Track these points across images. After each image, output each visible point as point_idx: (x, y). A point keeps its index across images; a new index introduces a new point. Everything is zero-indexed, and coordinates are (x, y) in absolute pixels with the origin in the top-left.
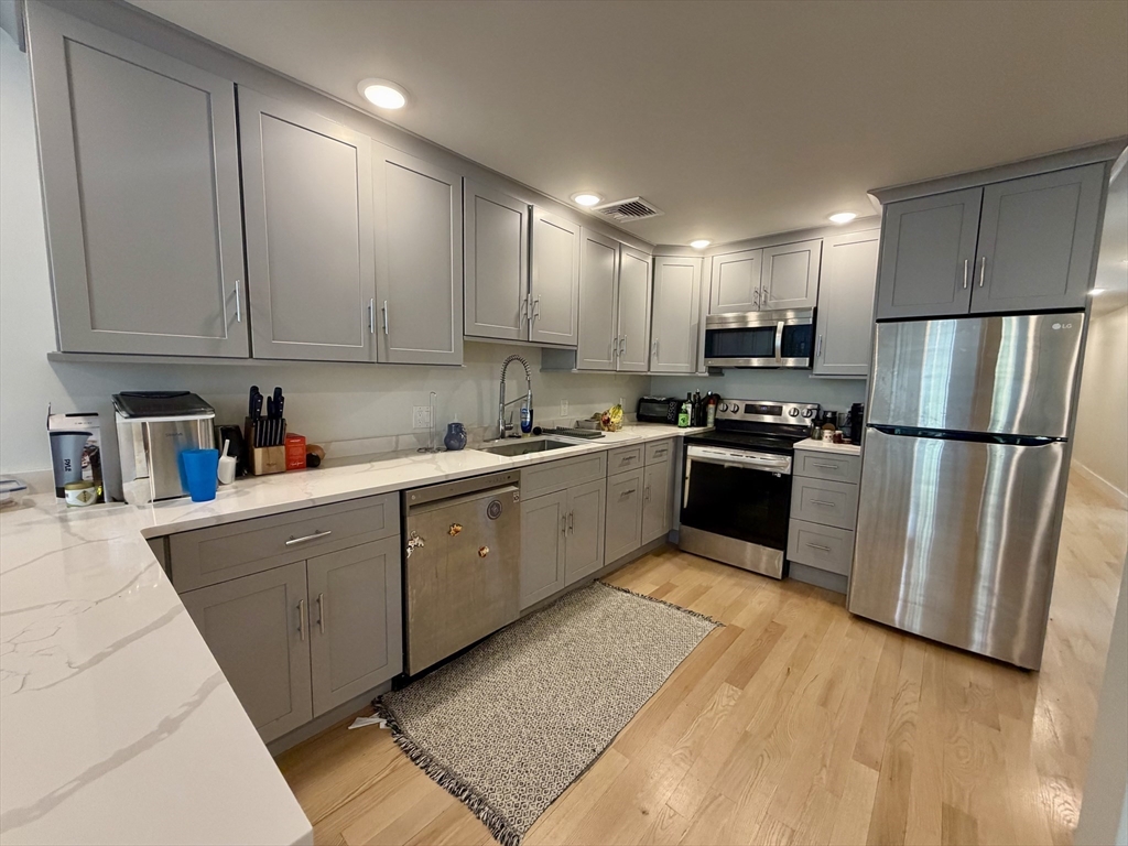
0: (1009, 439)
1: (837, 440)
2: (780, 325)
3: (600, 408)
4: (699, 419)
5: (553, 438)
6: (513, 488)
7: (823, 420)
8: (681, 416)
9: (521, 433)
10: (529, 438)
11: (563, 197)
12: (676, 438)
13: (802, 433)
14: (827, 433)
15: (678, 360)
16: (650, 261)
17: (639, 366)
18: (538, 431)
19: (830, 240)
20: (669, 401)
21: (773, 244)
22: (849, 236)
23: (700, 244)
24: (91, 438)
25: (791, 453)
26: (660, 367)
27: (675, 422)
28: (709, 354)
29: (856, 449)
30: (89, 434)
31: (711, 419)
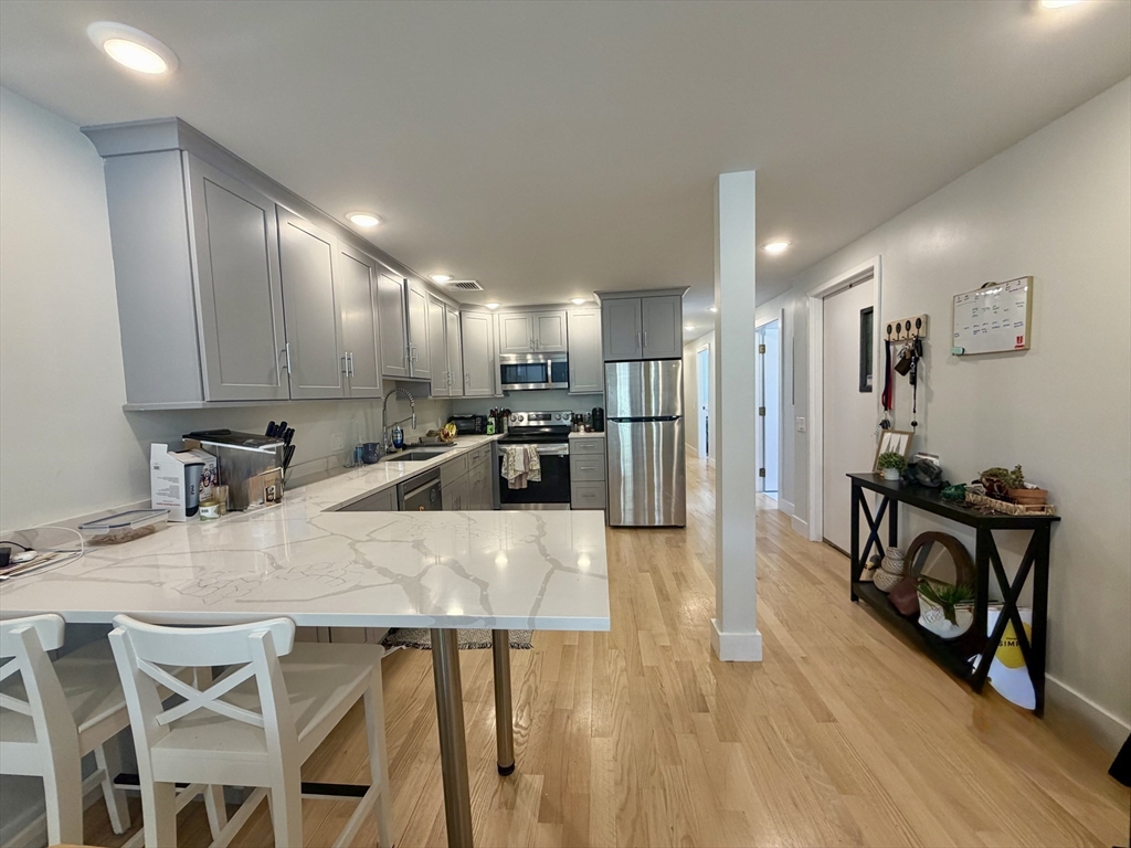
0: (657, 419)
1: (587, 430)
2: (549, 362)
3: (432, 426)
4: (499, 430)
5: (418, 450)
6: (436, 481)
7: (577, 420)
8: (489, 427)
9: (393, 448)
10: (401, 453)
11: (425, 275)
12: (493, 442)
13: (568, 429)
14: (582, 427)
15: (481, 387)
16: (457, 313)
17: (455, 392)
18: (405, 447)
19: (572, 312)
20: (474, 417)
21: (538, 311)
22: (579, 312)
23: (492, 304)
24: (205, 467)
25: (567, 441)
26: (471, 392)
27: (484, 432)
28: (504, 382)
29: (603, 434)
30: (203, 464)
31: (506, 427)
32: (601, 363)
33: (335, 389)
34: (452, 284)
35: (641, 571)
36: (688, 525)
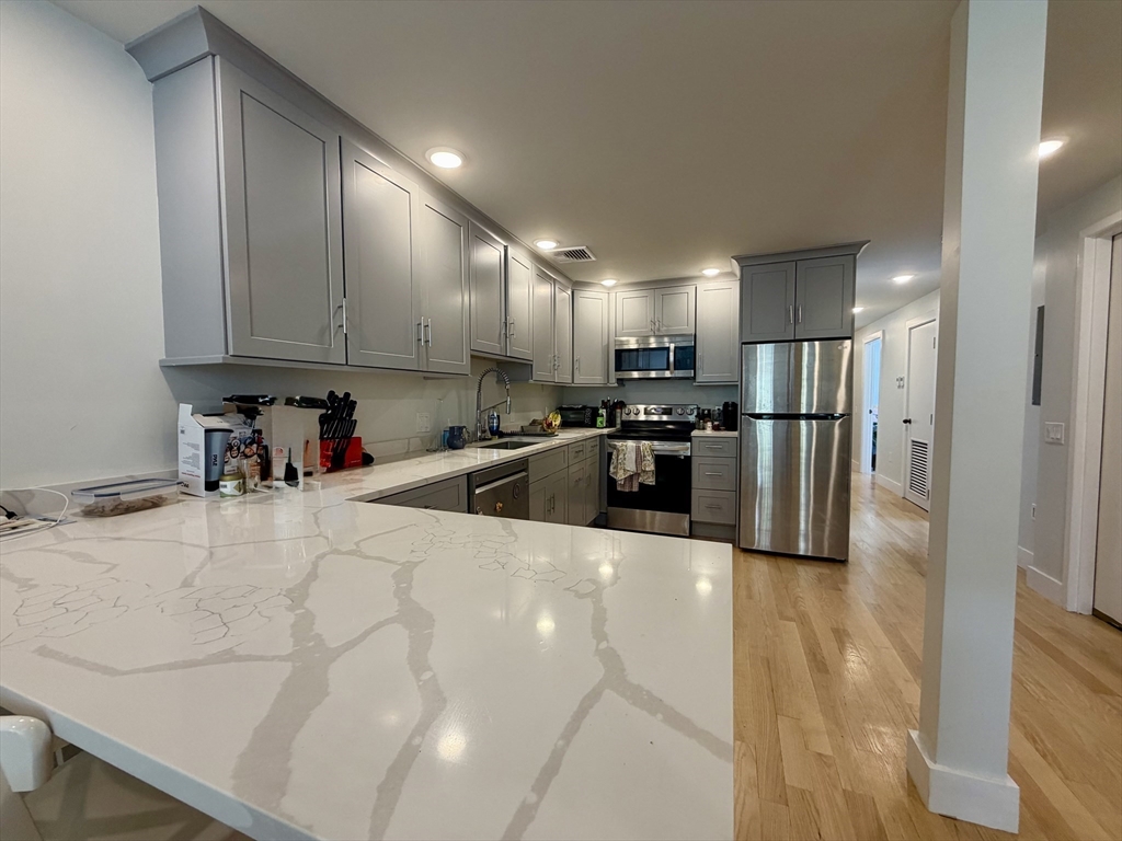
0: (809, 417)
1: (715, 428)
2: (672, 346)
3: (538, 416)
4: (611, 422)
5: (515, 439)
6: (524, 474)
7: (704, 416)
8: (599, 419)
9: (489, 435)
10: (496, 441)
11: (527, 241)
12: (601, 436)
13: (692, 426)
14: (709, 424)
15: (592, 373)
16: (570, 292)
17: (563, 377)
18: (502, 435)
19: (702, 286)
20: (584, 408)
21: (662, 287)
22: (712, 285)
23: (609, 282)
24: (233, 435)
25: (689, 440)
26: (581, 379)
27: (593, 425)
28: (618, 368)
29: (736, 434)
30: (232, 431)
31: (618, 421)
32: (737, 345)
33: (408, 359)
34: (558, 254)
35: (783, 617)
36: (850, 559)
